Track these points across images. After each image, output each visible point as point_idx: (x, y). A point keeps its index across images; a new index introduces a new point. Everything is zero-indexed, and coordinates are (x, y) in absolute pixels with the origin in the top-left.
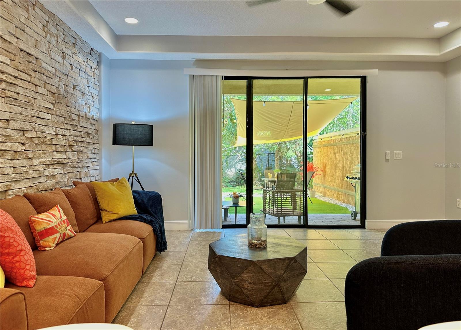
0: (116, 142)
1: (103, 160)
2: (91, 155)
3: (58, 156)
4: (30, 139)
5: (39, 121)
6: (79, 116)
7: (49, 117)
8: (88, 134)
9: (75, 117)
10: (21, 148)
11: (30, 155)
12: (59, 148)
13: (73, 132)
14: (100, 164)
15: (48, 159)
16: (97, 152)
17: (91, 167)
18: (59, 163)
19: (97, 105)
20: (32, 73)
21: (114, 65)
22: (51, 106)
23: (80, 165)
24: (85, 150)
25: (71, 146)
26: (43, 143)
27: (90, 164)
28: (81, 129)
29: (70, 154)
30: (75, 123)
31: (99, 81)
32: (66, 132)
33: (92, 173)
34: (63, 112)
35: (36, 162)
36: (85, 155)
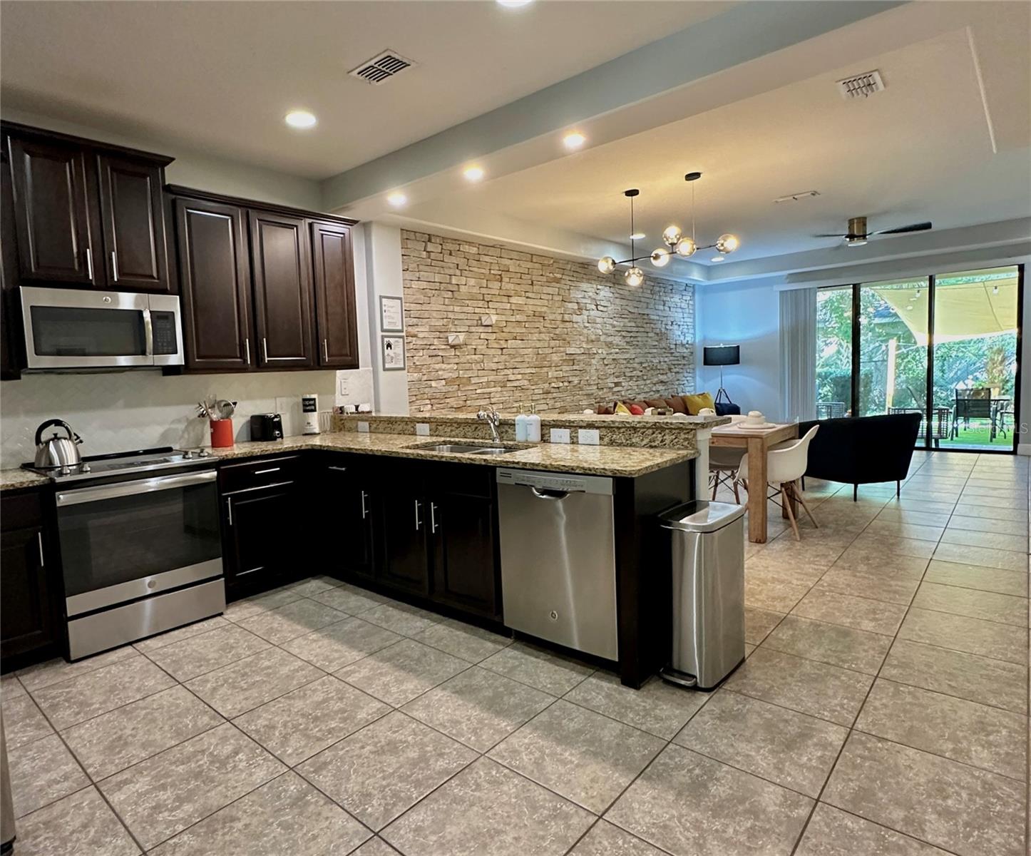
0: (706, 362)
1: (697, 378)
2: (686, 375)
3: (661, 377)
4: (645, 368)
5: (649, 355)
6: (676, 344)
7: (655, 351)
8: (684, 357)
9: (673, 346)
10: (640, 374)
11: (645, 378)
12: (662, 372)
13: (671, 358)
14: (695, 382)
15: (655, 380)
16: (691, 371)
17: (687, 384)
18: (662, 382)
19: (691, 331)
20: (645, 326)
21: (706, 290)
22: (656, 343)
23: (677, 383)
24: (681, 371)
25: (670, 369)
26: (652, 369)
27: (686, 382)
28: (678, 355)
29: (669, 374)
30: (672, 351)
31: (694, 310)
32: (666, 359)
33: (687, 389)
34: (664, 345)
35: (648, 382)
36: (681, 375)
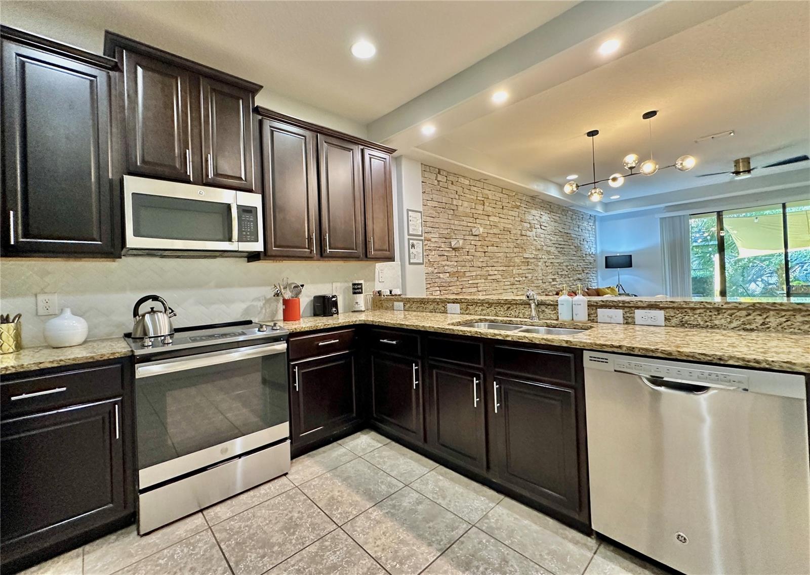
0: (607, 267)
1: (599, 277)
2: (592, 275)
3: (578, 276)
4: (569, 269)
5: (572, 261)
6: (586, 254)
7: (574, 258)
8: (591, 263)
9: (584, 255)
10: (567, 273)
11: (569, 276)
12: (579, 272)
13: (584, 263)
14: (597, 280)
15: (575, 278)
16: (595, 272)
18: (579, 279)
19: (594, 246)
20: (568, 241)
21: (603, 219)
22: (575, 253)
23: (587, 280)
24: (589, 272)
25: (583, 271)
26: (573, 270)
27: (592, 280)
28: (587, 261)
29: (583, 274)
30: (585, 259)
31: (595, 232)
32: (581, 264)
33: (593, 284)
34: (580, 255)
35: (571, 279)
36: (589, 275)
